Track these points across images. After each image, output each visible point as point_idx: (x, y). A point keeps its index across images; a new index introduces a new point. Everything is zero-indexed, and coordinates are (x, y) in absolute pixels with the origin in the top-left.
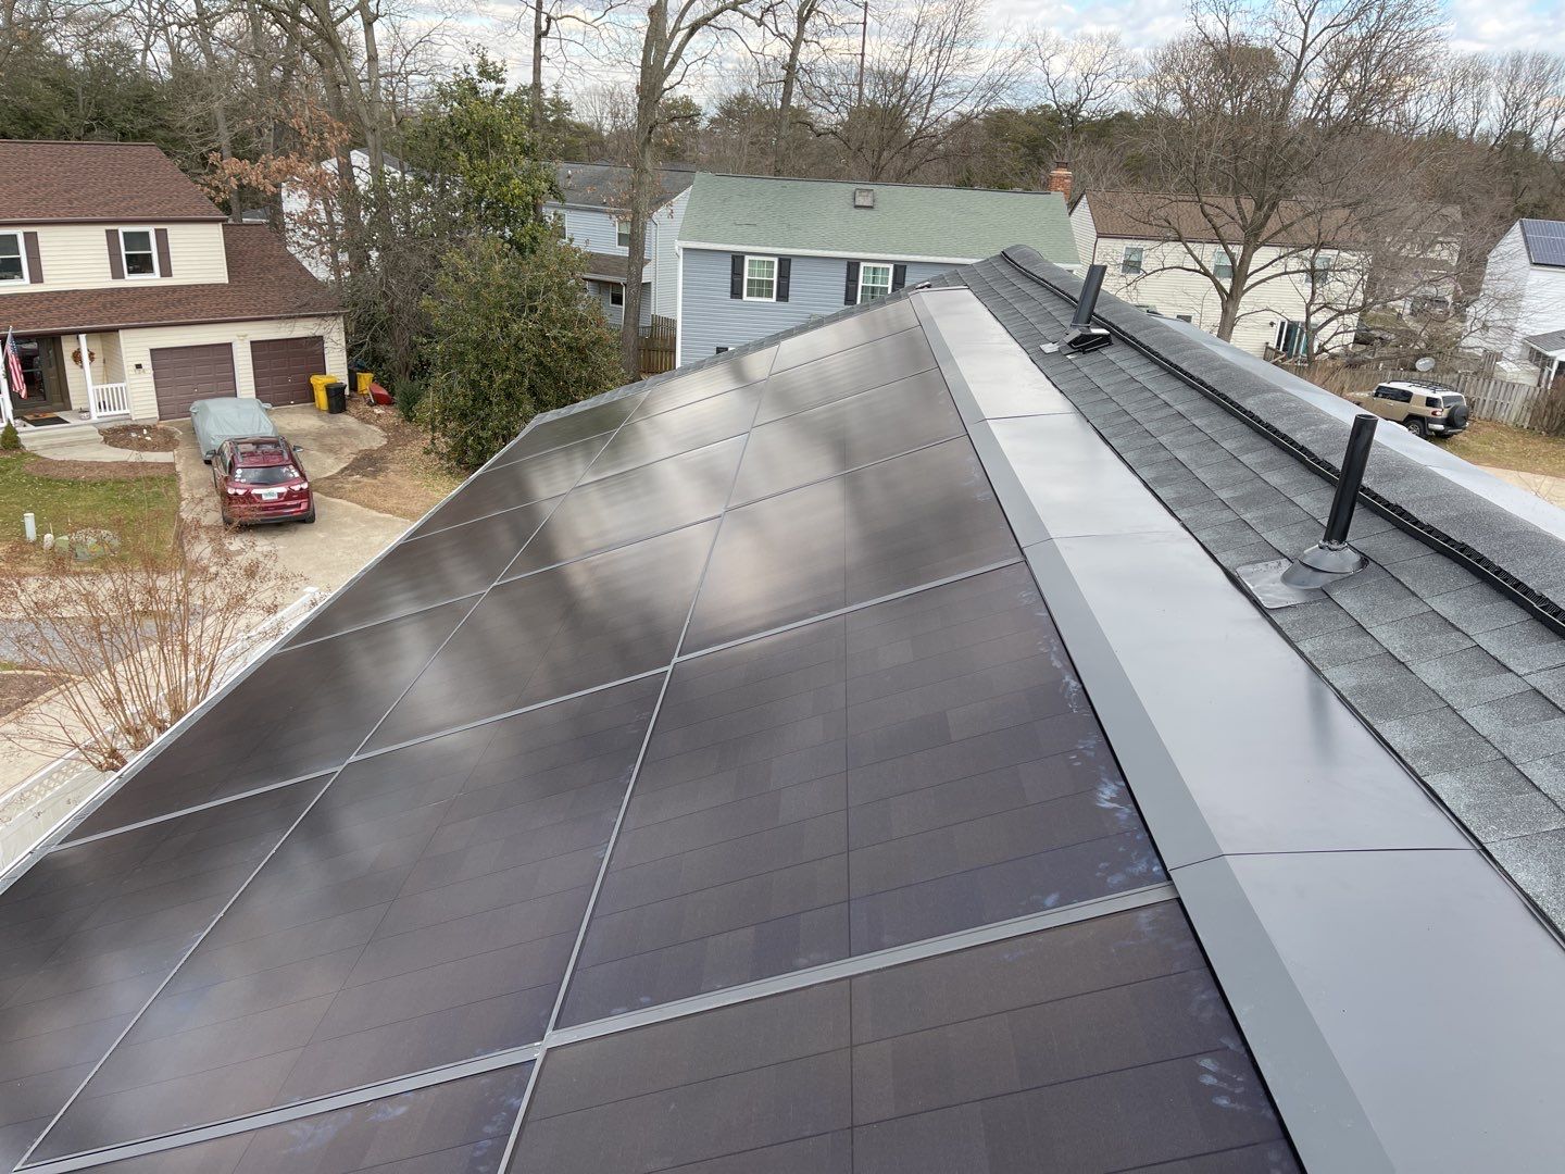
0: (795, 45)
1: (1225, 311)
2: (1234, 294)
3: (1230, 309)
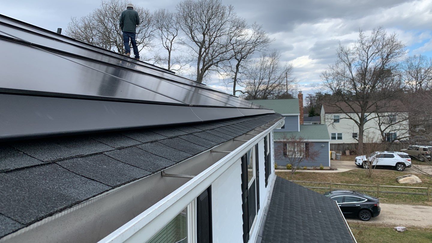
0: (236, 73)
1: (360, 129)
2: (361, 124)
3: (361, 128)
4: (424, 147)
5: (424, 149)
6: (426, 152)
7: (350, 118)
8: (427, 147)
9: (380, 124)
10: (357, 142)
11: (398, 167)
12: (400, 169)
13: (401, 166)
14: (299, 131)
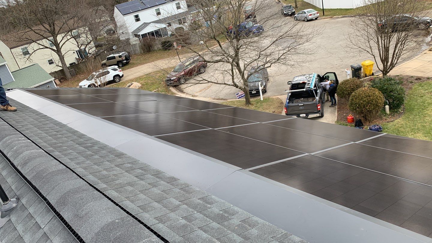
2: (58, 50)
3: (60, 54)
4: (118, 55)
5: (120, 57)
6: (121, 58)
7: (44, 47)
8: (121, 54)
9: (80, 46)
10: (61, 68)
11: (116, 80)
12: (118, 81)
13: (117, 78)
14: (14, 80)
